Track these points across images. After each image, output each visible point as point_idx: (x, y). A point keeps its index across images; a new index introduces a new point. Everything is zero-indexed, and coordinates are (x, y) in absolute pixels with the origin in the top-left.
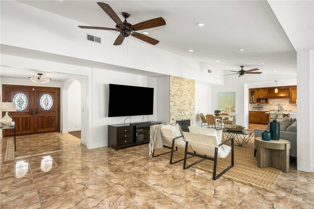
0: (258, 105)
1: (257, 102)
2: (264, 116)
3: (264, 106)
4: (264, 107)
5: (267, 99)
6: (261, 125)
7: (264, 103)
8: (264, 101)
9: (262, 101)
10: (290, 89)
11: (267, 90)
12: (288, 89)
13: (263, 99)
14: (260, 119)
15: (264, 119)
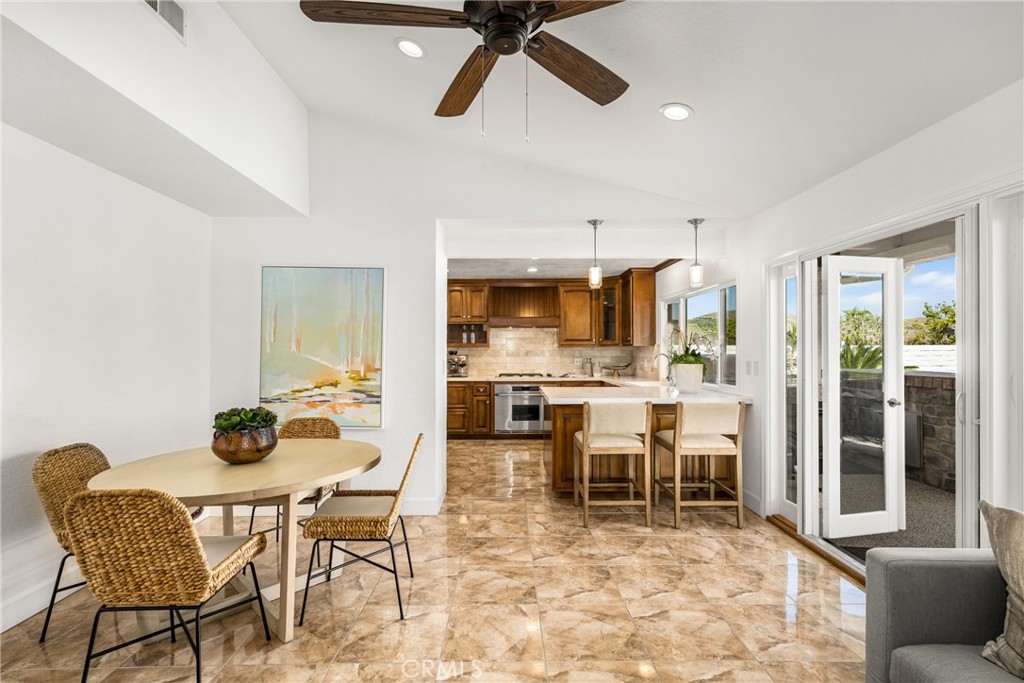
0: (451, 354)
2: (478, 401)
3: (474, 356)
4: (471, 360)
5: (485, 328)
6: (469, 442)
7: (474, 346)
8: (473, 335)
9: (465, 335)
10: (561, 290)
11: (486, 290)
12: (555, 289)
13: (469, 326)
14: (464, 416)
15: (478, 415)
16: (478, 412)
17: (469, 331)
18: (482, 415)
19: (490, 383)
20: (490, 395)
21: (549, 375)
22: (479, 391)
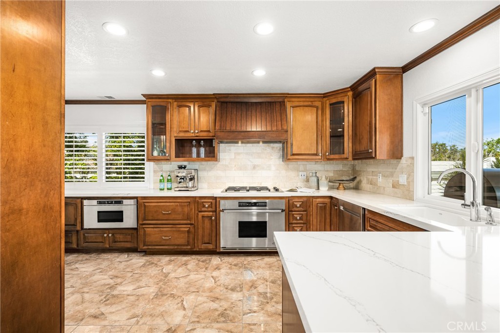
0: (180, 167)
1: (177, 156)
2: (203, 217)
3: (203, 170)
4: (201, 174)
5: (215, 143)
7: (203, 160)
8: (202, 150)
9: (194, 150)
10: (289, 105)
11: (214, 105)
12: (282, 104)
13: (198, 141)
14: (188, 232)
15: (204, 231)
16: (203, 228)
17: (199, 145)
18: (207, 231)
19: (215, 198)
20: (216, 211)
21: (277, 190)
22: (204, 206)
